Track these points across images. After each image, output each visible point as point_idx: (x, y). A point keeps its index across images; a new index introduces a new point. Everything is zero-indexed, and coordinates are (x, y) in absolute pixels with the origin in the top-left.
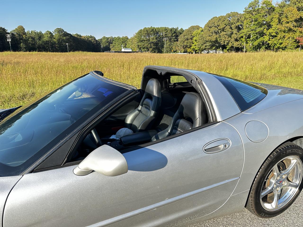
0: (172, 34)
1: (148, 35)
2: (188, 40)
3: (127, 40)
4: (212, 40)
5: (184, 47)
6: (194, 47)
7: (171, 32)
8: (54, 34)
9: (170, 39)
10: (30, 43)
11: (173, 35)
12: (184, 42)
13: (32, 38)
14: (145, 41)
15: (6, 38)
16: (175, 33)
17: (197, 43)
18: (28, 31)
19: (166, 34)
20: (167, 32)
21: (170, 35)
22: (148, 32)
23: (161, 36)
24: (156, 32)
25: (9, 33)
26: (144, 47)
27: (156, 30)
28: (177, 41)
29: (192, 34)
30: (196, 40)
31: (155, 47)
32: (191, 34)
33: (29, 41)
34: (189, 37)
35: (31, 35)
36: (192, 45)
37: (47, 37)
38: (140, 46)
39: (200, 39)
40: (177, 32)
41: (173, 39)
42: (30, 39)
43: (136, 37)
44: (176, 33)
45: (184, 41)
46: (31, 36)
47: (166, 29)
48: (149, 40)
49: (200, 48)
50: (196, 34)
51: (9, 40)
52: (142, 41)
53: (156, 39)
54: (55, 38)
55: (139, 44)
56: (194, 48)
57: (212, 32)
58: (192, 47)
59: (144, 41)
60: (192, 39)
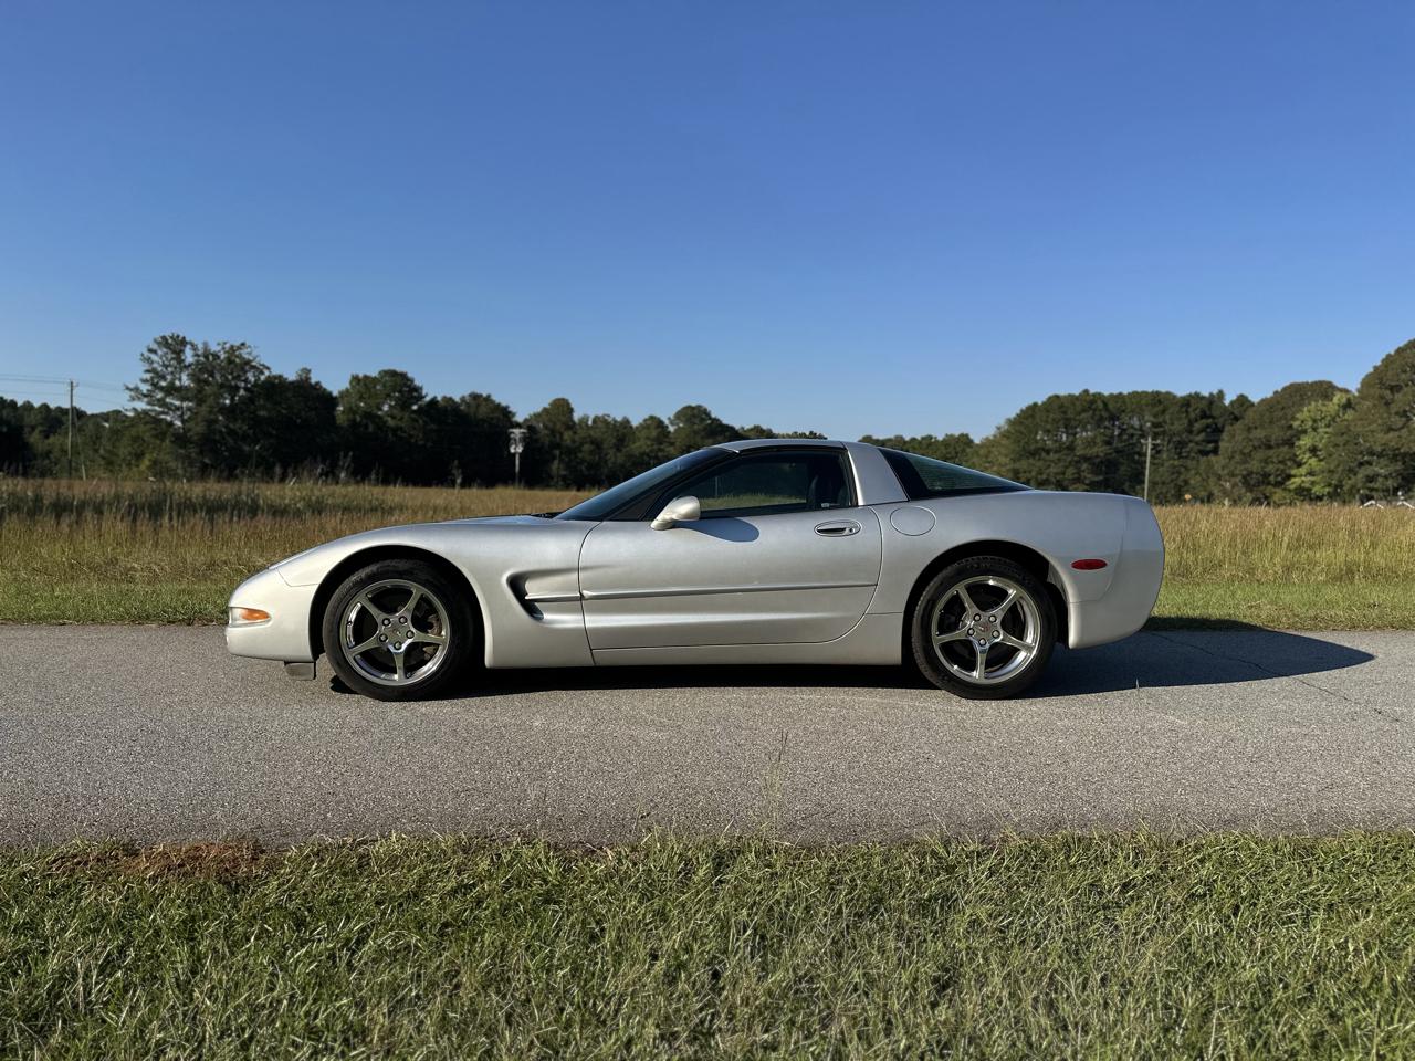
0: (1191, 424)
1: (1069, 426)
2: (1270, 447)
3: (963, 450)
4: (1402, 451)
5: (1252, 482)
6: (1303, 482)
7: (1187, 412)
8: (672, 429)
9: (1181, 445)
10: (583, 461)
11: (1197, 426)
12: (1246, 457)
13: (592, 443)
14: (1048, 452)
15: (507, 441)
16: (1204, 415)
17: (1323, 463)
18: (584, 420)
19: (1161, 420)
20: (1163, 412)
21: (1178, 426)
22: (1065, 413)
23: (1131, 431)
24: (1105, 414)
25: (518, 425)
26: (1044, 477)
27: (1105, 404)
28: (1215, 451)
29: (1294, 419)
30: (1313, 450)
31: (1101, 478)
32: (1283, 422)
33: (581, 451)
34: (1276, 433)
35: (592, 433)
36: (1293, 472)
37: (648, 438)
38: (1025, 472)
39: (1337, 445)
40: (1216, 413)
41: (1197, 443)
42: (587, 447)
43: (1005, 435)
44: (1213, 417)
45: (1246, 451)
46: (590, 436)
47: (1159, 401)
48: (1071, 448)
49: (1336, 487)
50: (1315, 421)
51: (516, 449)
52: (1033, 454)
53: (1108, 443)
54: (672, 444)
55: (1023, 465)
56: (1307, 485)
57: (1405, 411)
58: (1293, 480)
59: (1044, 455)
60: (1292, 445)
